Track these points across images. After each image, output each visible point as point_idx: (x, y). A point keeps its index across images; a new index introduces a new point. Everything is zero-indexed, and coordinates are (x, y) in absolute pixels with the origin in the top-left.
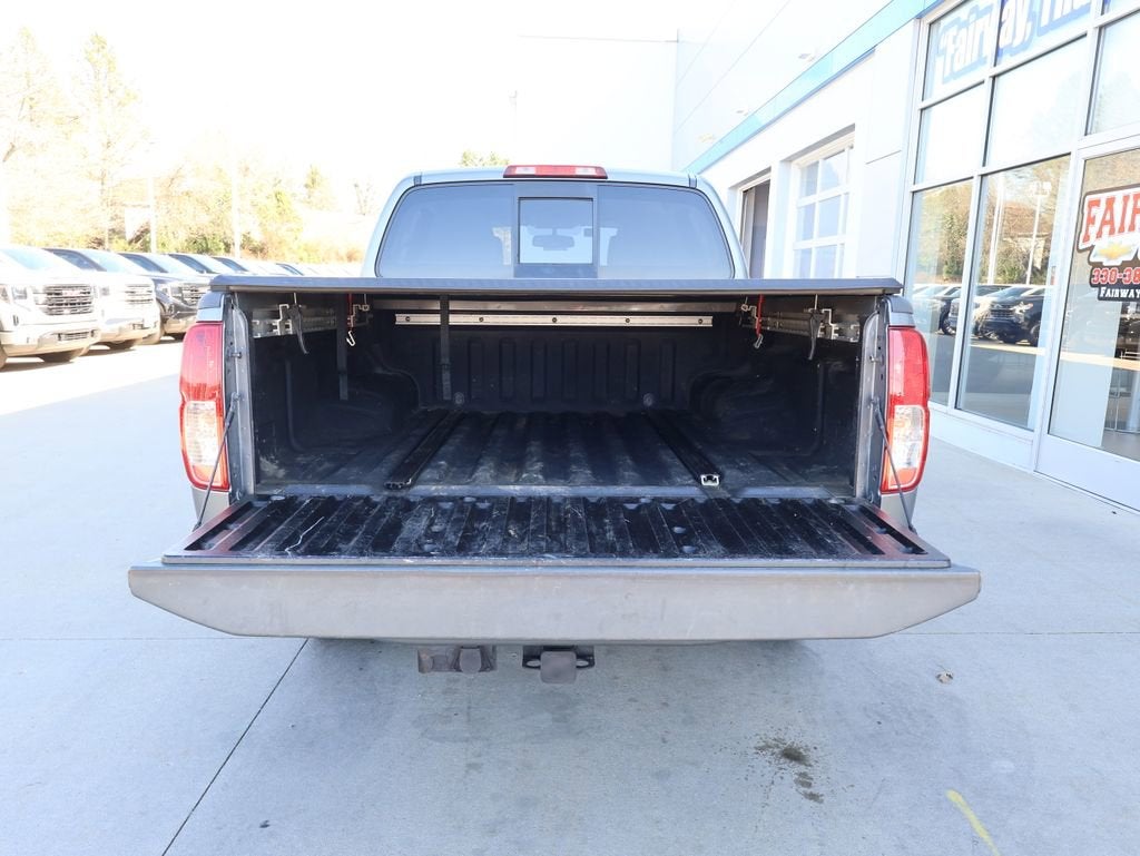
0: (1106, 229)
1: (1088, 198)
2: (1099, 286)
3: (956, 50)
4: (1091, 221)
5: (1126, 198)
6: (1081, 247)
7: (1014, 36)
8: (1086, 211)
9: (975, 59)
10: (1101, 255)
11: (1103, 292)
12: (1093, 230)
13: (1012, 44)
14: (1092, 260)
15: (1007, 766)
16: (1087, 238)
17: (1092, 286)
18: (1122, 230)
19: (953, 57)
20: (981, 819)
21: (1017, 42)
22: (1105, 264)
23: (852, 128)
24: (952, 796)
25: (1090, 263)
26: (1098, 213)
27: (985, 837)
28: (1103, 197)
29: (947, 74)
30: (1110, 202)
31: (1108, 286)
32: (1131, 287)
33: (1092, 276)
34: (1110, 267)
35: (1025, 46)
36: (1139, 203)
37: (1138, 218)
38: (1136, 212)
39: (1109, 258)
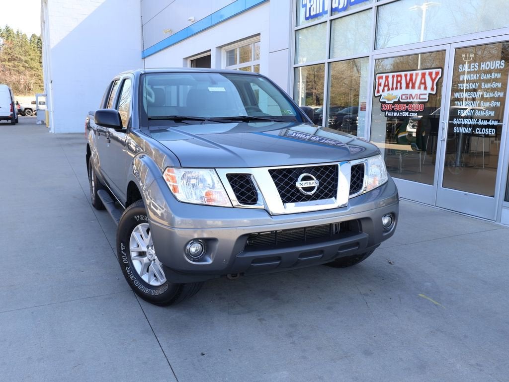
0: (386, 88)
1: (378, 75)
2: (385, 111)
3: (311, 6)
4: (380, 85)
5: (393, 76)
6: (376, 95)
7: (339, 4)
8: (377, 81)
9: (321, 11)
10: (385, 99)
11: (387, 114)
12: (381, 89)
13: (338, 7)
14: (381, 100)
15: (429, 284)
16: (378, 92)
17: (382, 111)
18: (392, 89)
19: (310, 8)
20: (433, 299)
21: (341, 7)
22: (387, 102)
23: (259, 34)
24: (420, 295)
25: (380, 102)
26: (383, 81)
27: (437, 303)
28: (384, 75)
29: (308, 16)
30: (387, 78)
31: (389, 111)
32: (398, 111)
33: (382, 107)
34: (389, 104)
35: (344, 9)
36: (399, 79)
37: (399, 84)
38: (398, 82)
39: (388, 100)
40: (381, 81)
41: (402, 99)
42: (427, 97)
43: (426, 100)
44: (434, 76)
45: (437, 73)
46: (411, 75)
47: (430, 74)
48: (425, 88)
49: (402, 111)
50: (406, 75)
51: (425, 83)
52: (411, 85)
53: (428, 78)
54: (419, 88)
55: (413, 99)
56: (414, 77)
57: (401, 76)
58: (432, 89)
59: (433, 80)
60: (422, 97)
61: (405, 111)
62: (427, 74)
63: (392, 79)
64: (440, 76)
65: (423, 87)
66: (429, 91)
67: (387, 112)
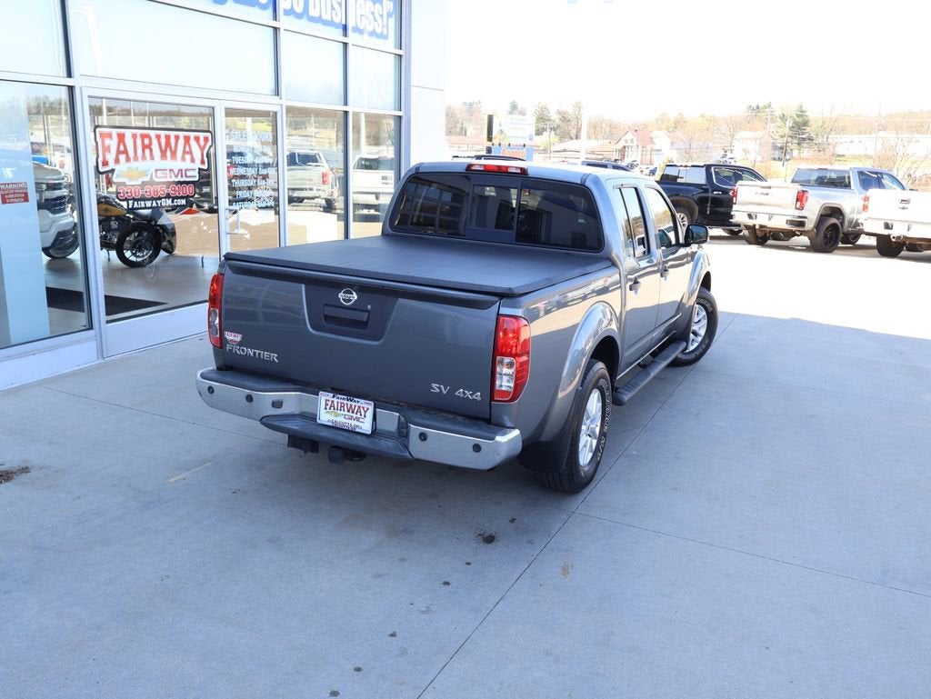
1: (99, 130)
2: (126, 200)
4: (107, 149)
5: (134, 136)
6: (102, 170)
8: (100, 141)
10: (122, 176)
12: (110, 157)
14: (115, 180)
16: (105, 163)
17: (120, 200)
18: (136, 159)
22: (127, 184)
26: (112, 143)
28: (115, 132)
30: (121, 137)
32: (152, 199)
33: (118, 193)
34: (132, 186)
36: (147, 141)
37: (147, 151)
38: (144, 147)
39: (131, 178)
40: (107, 141)
41: (156, 177)
42: (196, 173)
43: (197, 179)
44: (202, 142)
45: (206, 139)
46: (168, 138)
47: (197, 139)
48: (193, 160)
49: (160, 198)
50: (158, 137)
51: (190, 153)
52: (169, 153)
53: (193, 143)
54: (183, 159)
55: (176, 176)
56: (173, 141)
57: (148, 136)
58: (203, 162)
59: (202, 149)
60: (189, 173)
61: (165, 198)
62: (192, 138)
63: (132, 140)
64: (209, 144)
65: (188, 157)
66: (198, 165)
67: (131, 202)
